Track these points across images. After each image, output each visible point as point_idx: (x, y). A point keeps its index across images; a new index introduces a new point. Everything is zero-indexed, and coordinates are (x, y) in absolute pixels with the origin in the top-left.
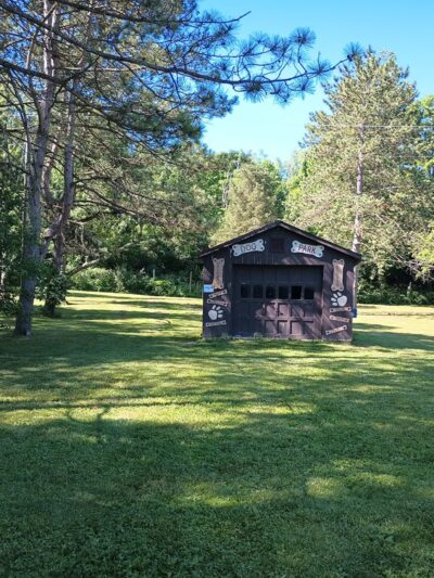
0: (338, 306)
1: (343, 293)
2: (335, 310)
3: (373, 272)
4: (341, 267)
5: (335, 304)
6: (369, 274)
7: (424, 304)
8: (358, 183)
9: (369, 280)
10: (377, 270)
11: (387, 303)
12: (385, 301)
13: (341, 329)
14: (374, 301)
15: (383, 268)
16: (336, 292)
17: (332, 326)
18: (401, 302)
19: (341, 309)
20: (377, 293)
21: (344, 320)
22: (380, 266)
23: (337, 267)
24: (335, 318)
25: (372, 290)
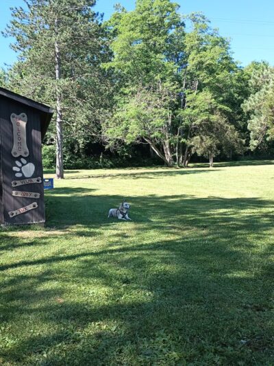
0: (23, 178)
1: (29, 159)
2: (19, 183)
3: (76, 146)
4: (23, 124)
5: (18, 175)
6: (73, 148)
7: (112, 167)
8: (57, 72)
9: (73, 153)
10: (79, 145)
11: (87, 168)
12: (86, 167)
13: (30, 207)
14: (78, 167)
15: (83, 143)
16: (19, 159)
17: (17, 204)
18: (96, 167)
19: (27, 181)
20: (79, 161)
21: (32, 195)
22: (81, 141)
23: (18, 124)
24: (20, 194)
25: (76, 159)
